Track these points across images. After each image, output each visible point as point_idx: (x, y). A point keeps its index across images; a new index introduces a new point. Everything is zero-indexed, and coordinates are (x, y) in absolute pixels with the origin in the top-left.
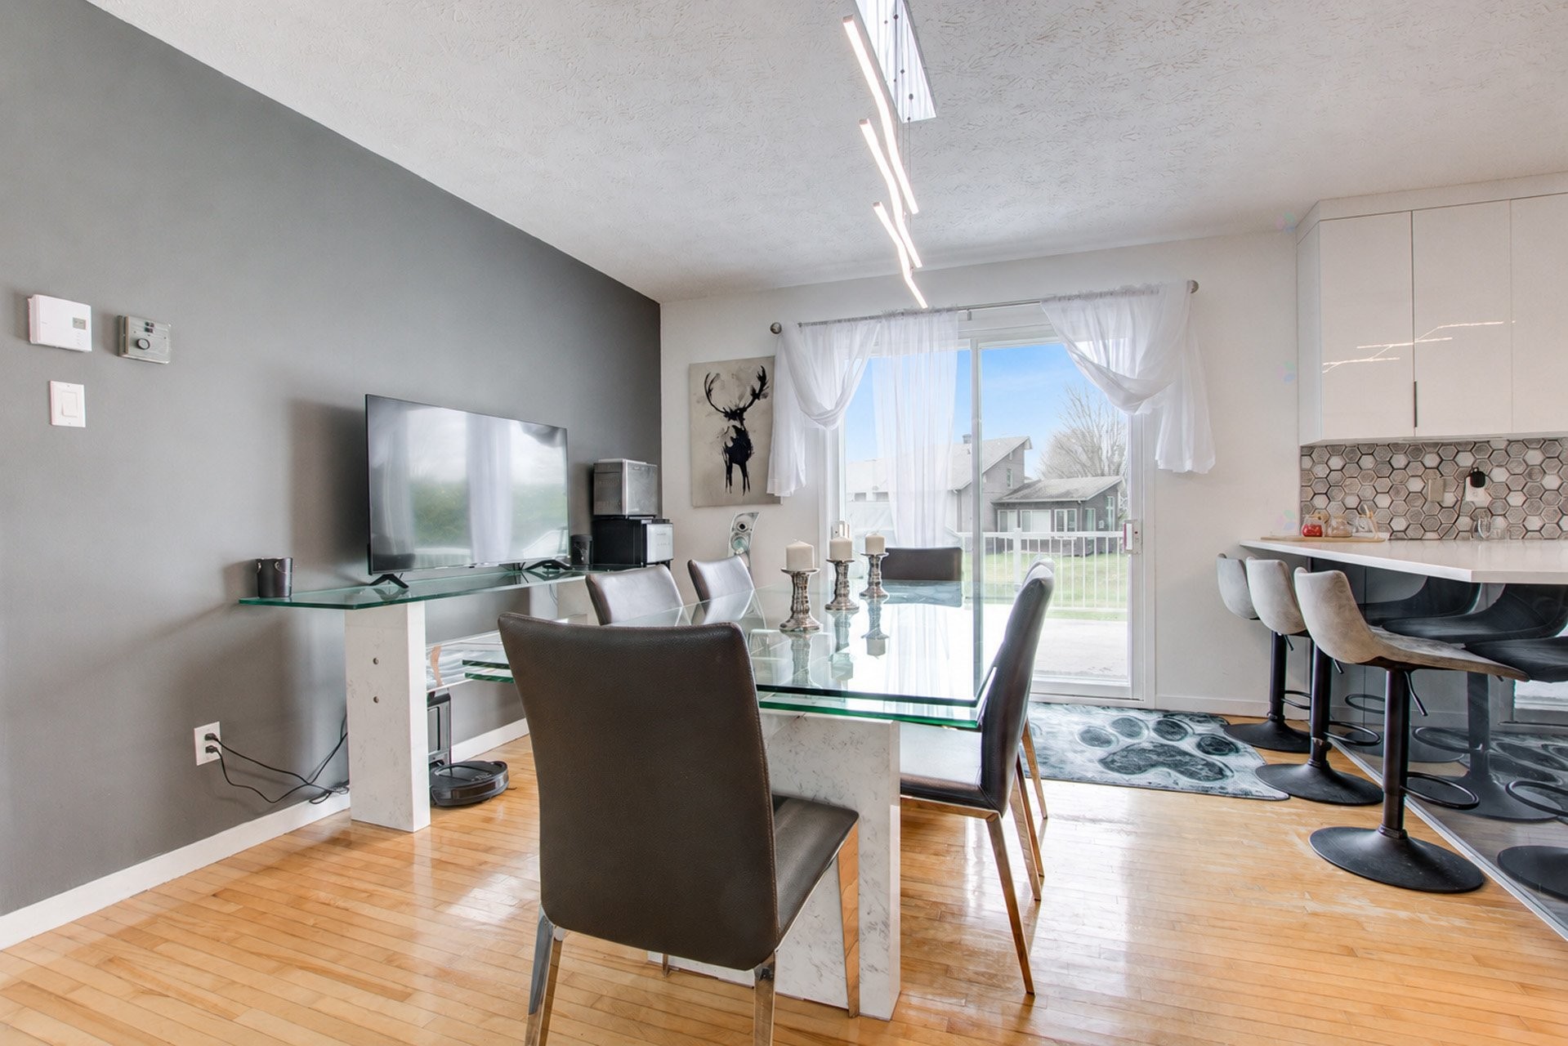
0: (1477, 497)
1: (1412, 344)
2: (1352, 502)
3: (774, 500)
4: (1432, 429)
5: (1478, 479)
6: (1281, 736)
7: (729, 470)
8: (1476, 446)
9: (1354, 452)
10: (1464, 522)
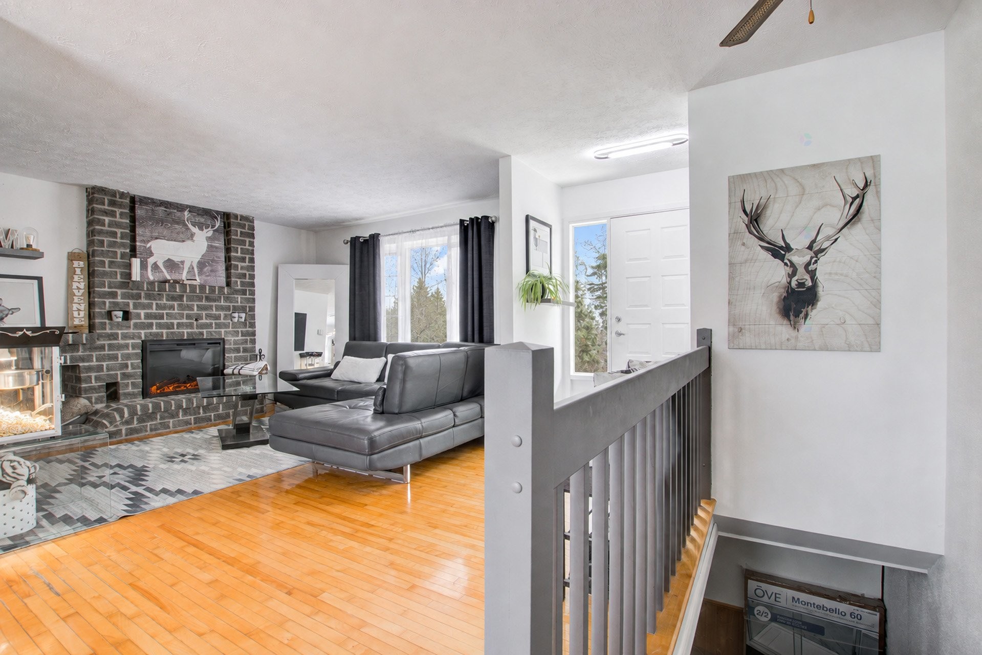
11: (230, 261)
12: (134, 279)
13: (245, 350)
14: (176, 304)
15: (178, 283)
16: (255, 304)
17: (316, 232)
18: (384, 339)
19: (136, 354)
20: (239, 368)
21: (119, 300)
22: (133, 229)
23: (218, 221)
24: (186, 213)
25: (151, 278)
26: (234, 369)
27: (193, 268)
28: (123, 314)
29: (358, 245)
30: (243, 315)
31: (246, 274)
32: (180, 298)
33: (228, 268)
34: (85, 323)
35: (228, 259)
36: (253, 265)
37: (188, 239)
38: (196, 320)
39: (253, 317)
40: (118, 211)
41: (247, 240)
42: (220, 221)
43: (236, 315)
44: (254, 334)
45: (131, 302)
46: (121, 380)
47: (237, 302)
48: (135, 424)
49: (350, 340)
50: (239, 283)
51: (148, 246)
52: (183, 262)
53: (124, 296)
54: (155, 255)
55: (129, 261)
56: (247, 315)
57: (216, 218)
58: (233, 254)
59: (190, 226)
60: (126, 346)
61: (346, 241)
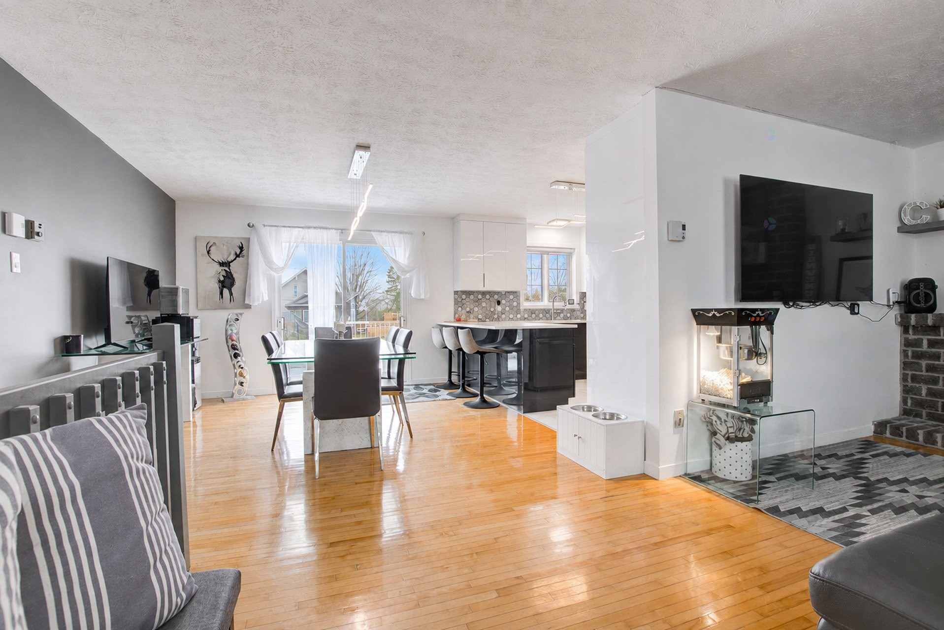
0: (499, 308)
1: (482, 256)
2: (468, 309)
3: (248, 307)
4: (488, 288)
5: (499, 303)
6: (451, 385)
7: (221, 293)
8: (498, 293)
9: (468, 293)
10: (496, 316)
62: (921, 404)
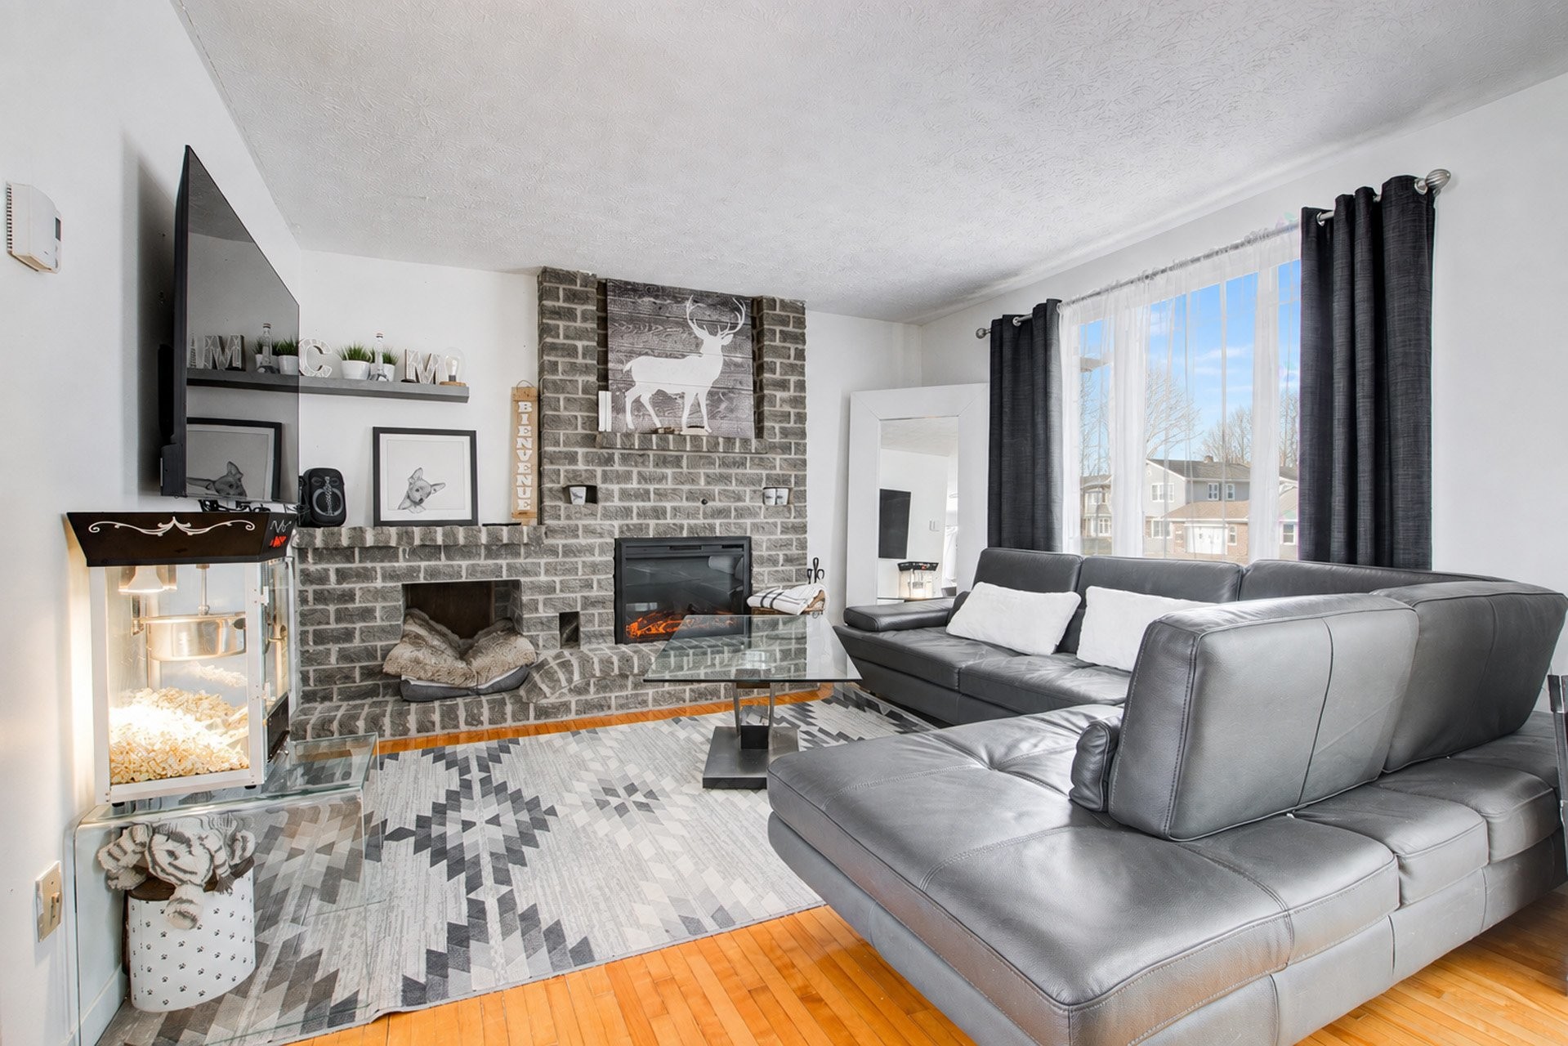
11: (762, 389)
12: (601, 428)
13: (789, 560)
14: (669, 471)
15: (672, 432)
16: (805, 470)
17: (921, 324)
18: (1069, 543)
19: (605, 564)
20: (773, 596)
21: (581, 466)
22: (604, 342)
23: (741, 315)
24: (688, 304)
25: (631, 426)
26: (764, 597)
27: (699, 405)
28: (587, 490)
29: (1007, 335)
30: (784, 492)
31: (789, 413)
32: (677, 462)
33: (759, 402)
34: (533, 508)
35: (758, 387)
36: (803, 394)
37: (691, 352)
38: (704, 502)
39: (801, 496)
40: (579, 309)
41: (793, 347)
42: (746, 315)
43: (772, 492)
44: (803, 529)
45: (599, 470)
46: (582, 609)
47: (775, 467)
48: (592, 695)
49: (989, 546)
50: (777, 431)
51: (627, 367)
52: (682, 396)
53: (588, 460)
54: (637, 384)
55: (595, 397)
56: (792, 493)
57: (739, 311)
58: (767, 375)
59: (694, 327)
60: (590, 550)
61: (981, 333)
62: (327, 678)
